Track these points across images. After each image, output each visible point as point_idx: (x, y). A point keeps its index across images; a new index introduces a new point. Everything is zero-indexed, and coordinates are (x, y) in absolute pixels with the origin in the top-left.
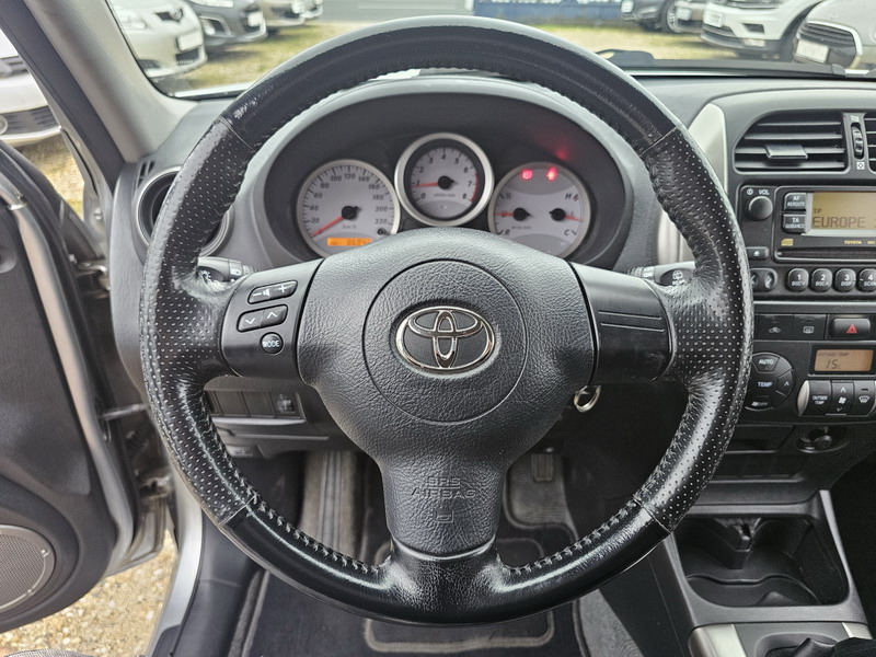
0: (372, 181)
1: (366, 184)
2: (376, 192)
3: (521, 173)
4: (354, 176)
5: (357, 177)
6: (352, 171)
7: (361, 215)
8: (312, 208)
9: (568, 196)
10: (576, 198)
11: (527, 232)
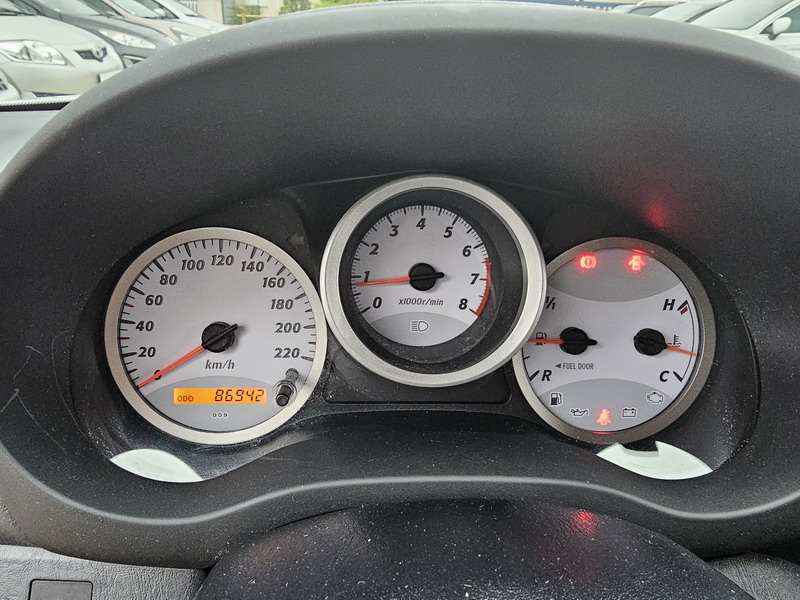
0: (270, 271)
1: (257, 277)
2: (277, 293)
3: (577, 259)
4: (230, 260)
5: (238, 264)
6: (227, 251)
7: (245, 341)
8: (140, 327)
9: (669, 304)
10: (683, 308)
11: (586, 375)
